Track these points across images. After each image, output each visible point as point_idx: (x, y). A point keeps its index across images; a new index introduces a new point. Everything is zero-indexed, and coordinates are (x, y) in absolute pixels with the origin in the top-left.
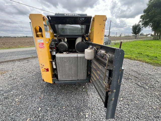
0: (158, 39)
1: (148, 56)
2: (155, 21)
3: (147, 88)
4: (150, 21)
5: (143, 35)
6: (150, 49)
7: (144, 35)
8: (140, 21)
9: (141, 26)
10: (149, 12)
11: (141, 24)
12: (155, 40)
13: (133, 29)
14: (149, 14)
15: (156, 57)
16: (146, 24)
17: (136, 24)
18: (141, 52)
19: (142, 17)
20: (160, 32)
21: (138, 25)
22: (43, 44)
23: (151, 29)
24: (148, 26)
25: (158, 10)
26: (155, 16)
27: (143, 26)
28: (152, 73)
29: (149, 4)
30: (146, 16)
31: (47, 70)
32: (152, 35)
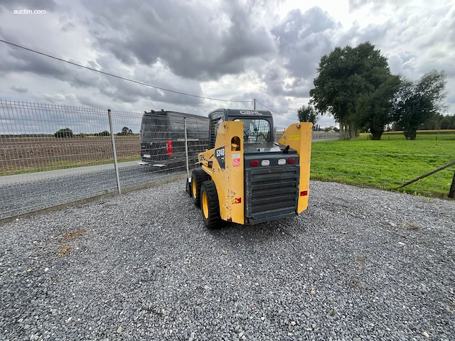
0: (348, 139)
1: (346, 172)
2: (337, 103)
4: (329, 102)
5: (320, 130)
6: (343, 159)
7: (322, 130)
8: (311, 101)
9: (314, 110)
10: (323, 86)
11: (313, 106)
12: (345, 139)
13: (300, 118)
14: (325, 88)
15: (359, 174)
16: (322, 108)
17: (304, 107)
18: (333, 167)
19: (312, 93)
20: (349, 122)
21: (309, 110)
22: (239, 160)
23: (332, 117)
24: (327, 112)
25: (338, 83)
26: (335, 93)
27: (317, 110)
28: (363, 198)
29: (320, 70)
30: (319, 91)
31: (240, 200)
32: (335, 129)
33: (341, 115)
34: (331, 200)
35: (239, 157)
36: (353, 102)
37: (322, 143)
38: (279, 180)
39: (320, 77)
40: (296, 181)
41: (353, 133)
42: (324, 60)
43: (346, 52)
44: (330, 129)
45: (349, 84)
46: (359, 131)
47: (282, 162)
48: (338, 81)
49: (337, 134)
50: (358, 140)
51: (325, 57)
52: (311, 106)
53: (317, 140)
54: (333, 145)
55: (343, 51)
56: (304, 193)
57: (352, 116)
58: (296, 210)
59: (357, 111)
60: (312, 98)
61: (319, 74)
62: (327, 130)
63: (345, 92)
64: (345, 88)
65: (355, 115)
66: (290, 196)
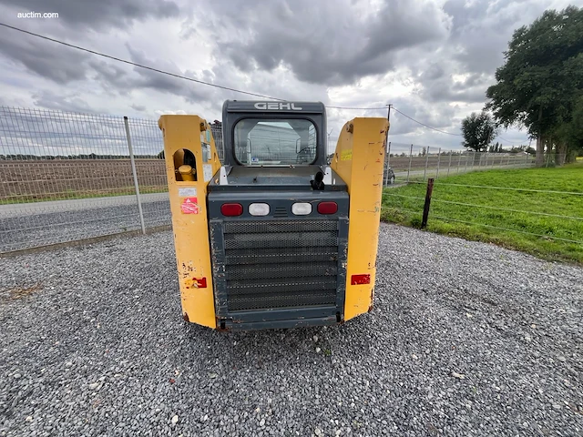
0: (551, 166)
1: (522, 226)
2: (536, 107)
3: (528, 338)
4: (521, 106)
5: (501, 151)
6: (529, 199)
7: (506, 151)
8: (488, 106)
9: (492, 120)
10: (513, 79)
11: (490, 113)
12: (544, 166)
13: (465, 132)
14: (515, 82)
15: (551, 230)
16: (507, 116)
17: (473, 114)
18: (500, 213)
19: (491, 92)
20: (556, 139)
21: (483, 119)
22: (194, 200)
23: (525, 130)
24: (516, 123)
25: (543, 72)
26: (534, 90)
27: (498, 120)
28: (540, 288)
29: (511, 53)
30: (505, 88)
31: (203, 283)
32: (530, 150)
33: (540, 127)
34: (465, 282)
35: (193, 194)
36: (570, 103)
37: (499, 171)
38: (296, 247)
39: (509, 65)
40: (336, 251)
41: (563, 157)
42: (519, 36)
43: (564, 17)
44: (520, 150)
45: (566, 72)
46: (576, 153)
47: (302, 209)
48: (541, 69)
49: (532, 158)
50: (570, 168)
51: (521, 31)
52: (487, 113)
53: (490, 167)
54: (517, 176)
55: (560, 17)
56: (361, 279)
57: (564, 128)
58: (339, 313)
59: (574, 119)
60: (491, 101)
61: (507, 60)
62: (514, 151)
63: (554, 87)
64: (555, 80)
65: (569, 126)
66: (322, 284)
